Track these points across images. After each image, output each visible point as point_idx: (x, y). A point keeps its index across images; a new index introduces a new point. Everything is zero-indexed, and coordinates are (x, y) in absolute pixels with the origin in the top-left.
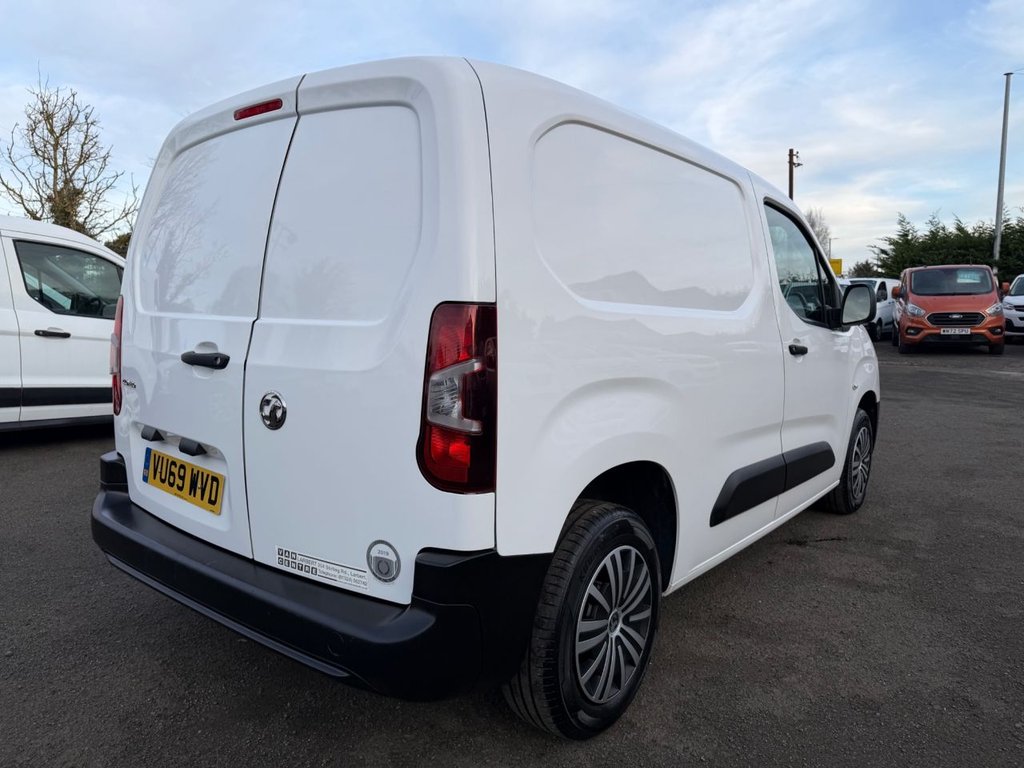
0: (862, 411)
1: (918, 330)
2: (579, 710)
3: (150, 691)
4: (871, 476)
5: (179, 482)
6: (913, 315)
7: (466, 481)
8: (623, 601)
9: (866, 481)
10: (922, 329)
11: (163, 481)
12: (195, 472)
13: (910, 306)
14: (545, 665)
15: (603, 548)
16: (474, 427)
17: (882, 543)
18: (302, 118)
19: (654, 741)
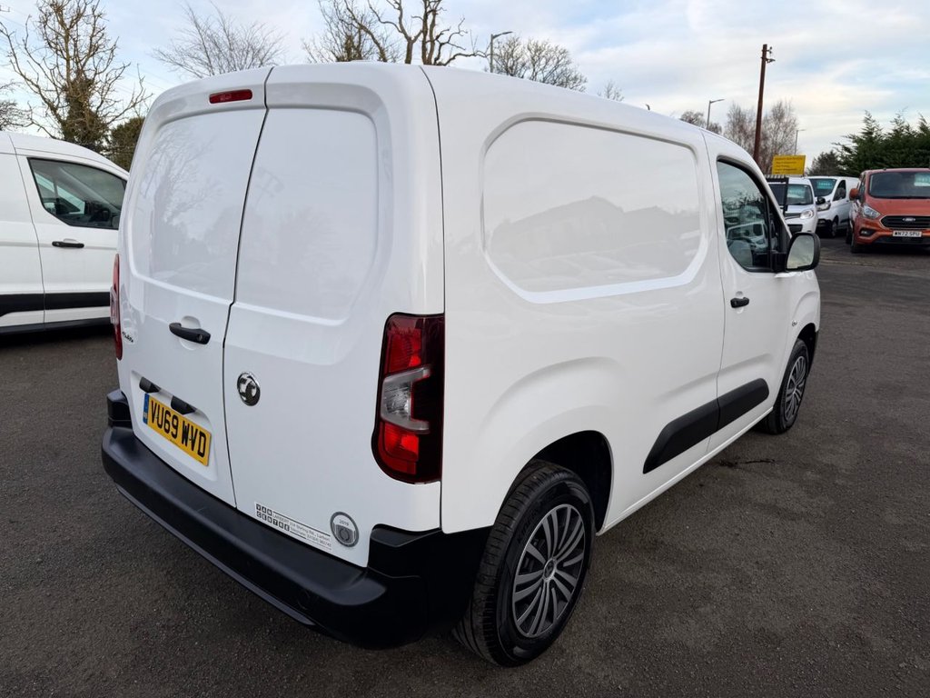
0: (801, 342)
1: (872, 232)
2: (514, 646)
3: (156, 601)
4: (804, 399)
5: (172, 429)
6: (868, 216)
7: (414, 473)
8: (557, 551)
9: (799, 404)
10: (875, 231)
11: (160, 426)
12: (186, 424)
13: (866, 208)
14: (485, 614)
15: (540, 510)
16: (422, 426)
17: (806, 466)
18: (271, 111)
19: (579, 668)
